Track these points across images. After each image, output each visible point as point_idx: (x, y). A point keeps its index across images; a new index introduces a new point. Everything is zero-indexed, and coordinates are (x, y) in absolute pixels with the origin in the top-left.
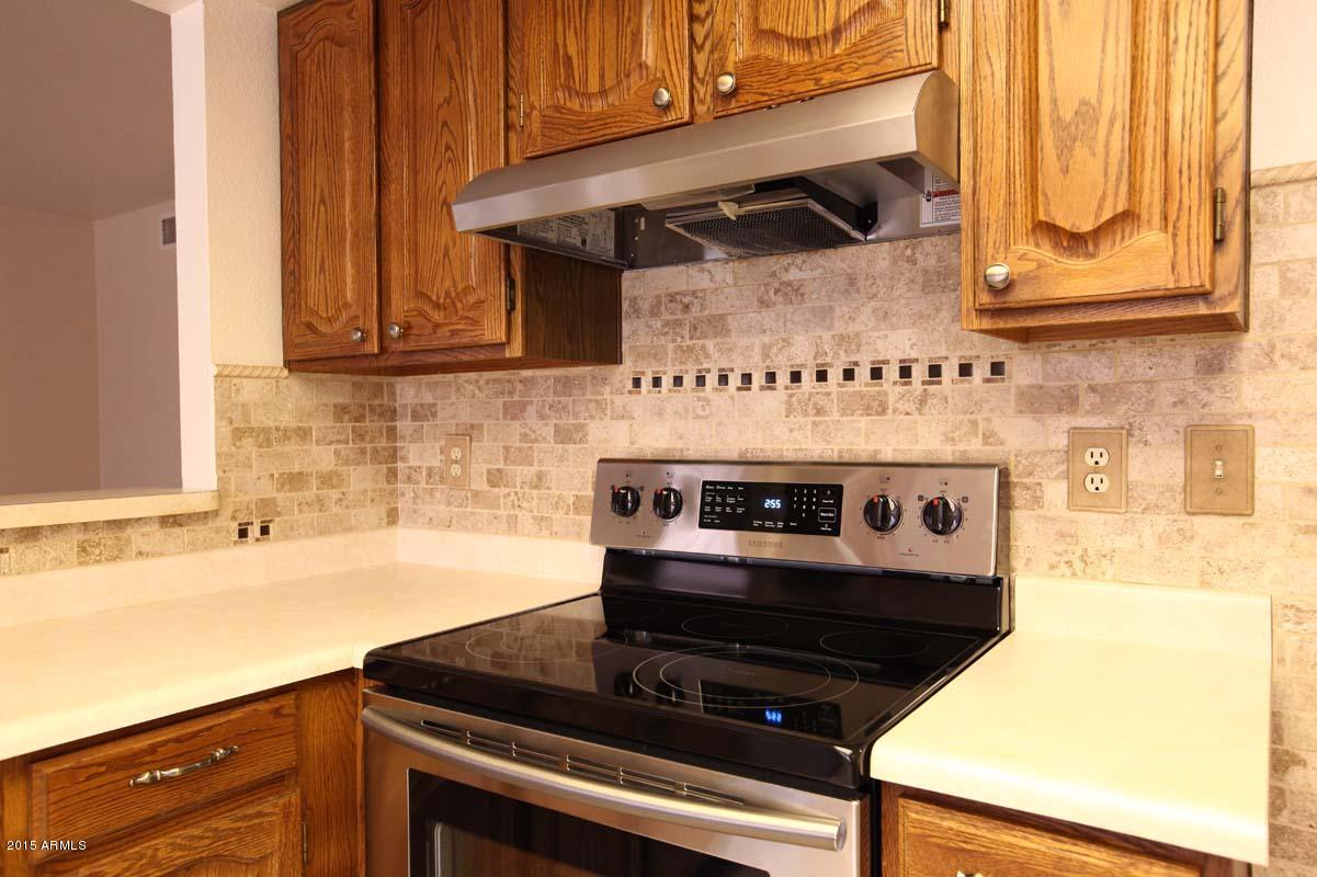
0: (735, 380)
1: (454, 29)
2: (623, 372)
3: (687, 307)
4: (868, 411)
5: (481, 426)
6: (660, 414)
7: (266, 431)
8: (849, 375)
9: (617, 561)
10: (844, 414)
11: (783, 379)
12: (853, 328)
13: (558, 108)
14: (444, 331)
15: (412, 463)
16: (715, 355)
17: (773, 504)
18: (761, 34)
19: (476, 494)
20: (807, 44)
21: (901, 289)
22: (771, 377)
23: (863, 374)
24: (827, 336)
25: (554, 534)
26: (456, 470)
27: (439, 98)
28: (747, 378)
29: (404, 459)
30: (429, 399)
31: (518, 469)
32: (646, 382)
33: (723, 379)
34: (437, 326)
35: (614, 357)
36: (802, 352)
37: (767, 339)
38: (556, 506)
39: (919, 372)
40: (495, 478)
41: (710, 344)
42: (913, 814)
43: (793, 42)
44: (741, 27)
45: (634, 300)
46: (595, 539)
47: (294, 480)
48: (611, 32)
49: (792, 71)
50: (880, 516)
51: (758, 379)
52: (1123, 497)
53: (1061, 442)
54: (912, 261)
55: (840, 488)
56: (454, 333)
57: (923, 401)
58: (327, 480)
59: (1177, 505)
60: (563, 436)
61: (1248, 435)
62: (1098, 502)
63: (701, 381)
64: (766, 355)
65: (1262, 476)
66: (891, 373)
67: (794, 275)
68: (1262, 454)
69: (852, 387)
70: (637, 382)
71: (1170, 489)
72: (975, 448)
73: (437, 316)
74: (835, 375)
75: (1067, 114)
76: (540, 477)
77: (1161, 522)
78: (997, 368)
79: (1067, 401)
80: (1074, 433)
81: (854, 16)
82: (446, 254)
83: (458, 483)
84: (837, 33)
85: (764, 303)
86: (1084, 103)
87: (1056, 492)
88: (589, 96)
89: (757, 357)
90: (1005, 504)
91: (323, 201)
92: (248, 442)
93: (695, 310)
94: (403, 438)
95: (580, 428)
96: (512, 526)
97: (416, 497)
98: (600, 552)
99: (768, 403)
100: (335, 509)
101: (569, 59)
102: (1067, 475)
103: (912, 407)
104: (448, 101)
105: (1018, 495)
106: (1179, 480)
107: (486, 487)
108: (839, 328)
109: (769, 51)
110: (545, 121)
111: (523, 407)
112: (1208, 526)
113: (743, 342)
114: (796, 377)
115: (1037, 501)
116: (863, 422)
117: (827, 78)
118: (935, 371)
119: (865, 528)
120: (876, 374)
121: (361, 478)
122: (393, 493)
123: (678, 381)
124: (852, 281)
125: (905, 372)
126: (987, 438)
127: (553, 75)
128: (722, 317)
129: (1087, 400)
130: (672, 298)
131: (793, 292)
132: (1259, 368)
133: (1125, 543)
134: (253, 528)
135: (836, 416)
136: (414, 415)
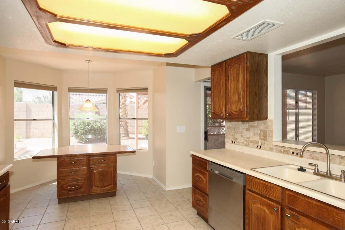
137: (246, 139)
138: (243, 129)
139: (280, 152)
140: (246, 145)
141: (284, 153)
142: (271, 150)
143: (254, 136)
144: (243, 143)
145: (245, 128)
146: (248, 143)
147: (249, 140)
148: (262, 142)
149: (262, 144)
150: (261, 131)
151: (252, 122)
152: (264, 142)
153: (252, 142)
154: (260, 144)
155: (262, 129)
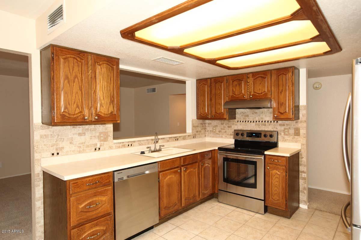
0: (249, 122)
1: (220, 86)
2: (236, 120)
3: (244, 114)
4: (264, 125)
5: (218, 126)
6: (241, 125)
7: (195, 126)
8: (262, 122)
9: (236, 141)
10: (261, 125)
11: (255, 122)
12: (262, 117)
13: (233, 96)
14: (219, 117)
15: (208, 129)
16: (247, 119)
17: (254, 135)
18: (254, 92)
19: (217, 133)
20: (259, 94)
21: (268, 113)
22: (254, 122)
23: (264, 122)
24: (260, 118)
25: (227, 138)
26: (214, 130)
27: (219, 92)
28: (251, 122)
29: (207, 129)
30: (210, 122)
31: (223, 130)
32: (239, 121)
33: (248, 122)
34: (218, 116)
35: (235, 119)
36: (257, 119)
37: (253, 118)
38: (228, 135)
39: (269, 122)
40: (220, 132)
41: (247, 118)
42: (268, 157)
43: (257, 93)
44: (252, 91)
45: (238, 112)
46: (234, 139)
47: (197, 132)
48: (239, 89)
49: (257, 96)
50: (265, 136)
51: (252, 122)
52: (289, 134)
53: (283, 129)
54: (269, 111)
55: (261, 133)
56: (220, 117)
57: (270, 124)
58: (200, 131)
59: (294, 135)
60: (229, 127)
61: (300, 129)
62: (287, 135)
63: (246, 122)
64: (253, 119)
65: (301, 133)
66: (267, 122)
67: (256, 111)
68: (301, 131)
69: (262, 123)
70: (238, 121)
71: (293, 133)
72: (275, 130)
73: (218, 115)
74: (261, 122)
75: (281, 103)
76: (226, 131)
78: (277, 122)
79: (284, 125)
80: (284, 128)
81: (263, 92)
82: (219, 108)
83: (214, 132)
84: (262, 93)
85: (253, 114)
86: (282, 103)
87: (283, 134)
88: (237, 95)
89: (252, 119)
90: (277, 135)
91: (203, 101)
92: (194, 127)
93: (245, 114)
94: (207, 126)
95: (231, 126)
96: (222, 137)
97: (208, 133)
98: (234, 140)
99: (253, 124)
100: (200, 135)
101: (234, 91)
102: (284, 132)
103: (269, 125)
104: (219, 93)
105: (279, 134)
106: (294, 133)
107: (218, 132)
108: (261, 117)
109: (255, 94)
110: (231, 97)
111: (223, 123)
112: (296, 137)
113: (250, 118)
114: (256, 122)
115: (281, 135)
116: (264, 126)
117: (261, 97)
118: (271, 122)
119: (263, 137)
120: (265, 122)
121: (203, 131)
122: (205, 133)
123: (243, 121)
124: (262, 112)
126: (276, 128)
127: (232, 92)
128: (248, 115)
129: (286, 125)
130: (242, 112)
131: (256, 113)
132: (300, 123)
133: (289, 139)
134: (194, 137)
135: (261, 126)
136: (208, 124)
137: (80, 145)
138: (73, 135)
139: (119, 147)
140: (80, 152)
141: (122, 147)
142: (111, 148)
143: (91, 140)
144: (74, 151)
145: (78, 133)
146: (81, 149)
147: (83, 146)
148: (101, 144)
149: (101, 146)
150: (100, 133)
151: (88, 126)
152: (104, 143)
153: (88, 146)
154: (98, 146)
155: (101, 131)
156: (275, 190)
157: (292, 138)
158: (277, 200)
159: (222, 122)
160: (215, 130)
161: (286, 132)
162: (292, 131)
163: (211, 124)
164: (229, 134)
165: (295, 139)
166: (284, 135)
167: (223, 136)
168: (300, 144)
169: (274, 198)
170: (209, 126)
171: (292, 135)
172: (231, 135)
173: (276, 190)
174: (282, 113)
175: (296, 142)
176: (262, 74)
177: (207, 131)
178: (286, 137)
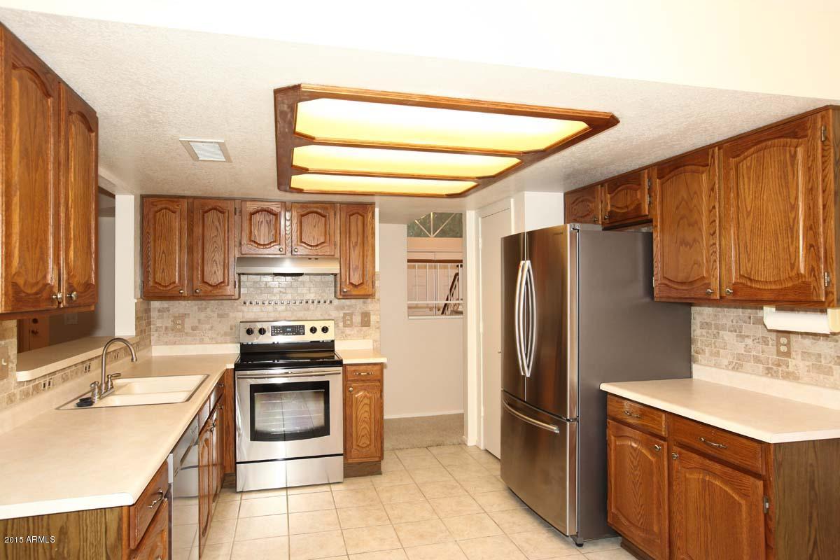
0: (273, 303)
1: (219, 220)
2: (241, 301)
4: (305, 310)
5: (189, 314)
7: (139, 317)
8: (301, 303)
9: (243, 346)
10: (299, 310)
11: (285, 303)
14: (214, 291)
15: (157, 325)
17: (288, 330)
19: (187, 333)
21: (312, 285)
22: (282, 303)
23: (304, 302)
26: (180, 327)
28: (276, 303)
29: (153, 325)
31: (204, 326)
32: (248, 304)
36: (290, 297)
38: (218, 335)
39: (316, 302)
40: (194, 329)
42: (349, 368)
43: (308, 245)
44: (298, 240)
45: (245, 283)
47: (141, 332)
48: (267, 233)
50: (313, 331)
51: (279, 303)
52: (351, 325)
53: (342, 315)
54: (314, 280)
55: (303, 325)
56: (218, 292)
57: (317, 307)
58: (145, 331)
59: (360, 325)
60: (220, 316)
61: (370, 313)
62: (348, 326)
63: (264, 303)
64: (281, 297)
65: (371, 320)
66: (310, 302)
68: (371, 316)
70: (245, 303)
71: (358, 323)
72: (326, 317)
73: (211, 288)
74: (298, 302)
75: (354, 267)
76: (212, 327)
77: (357, 328)
78: (331, 302)
79: (343, 308)
80: (344, 313)
81: (320, 243)
83: (180, 331)
86: (356, 266)
87: (341, 324)
89: (278, 298)
92: (138, 321)
94: (153, 318)
95: (228, 315)
96: (202, 341)
97: (159, 335)
98: (238, 345)
100: (145, 341)
101: (255, 236)
102: (343, 321)
103: (315, 309)
104: (216, 236)
106: (360, 322)
107: (191, 331)
111: (206, 309)
112: (364, 328)
114: (288, 302)
115: (338, 326)
116: (306, 312)
118: (319, 302)
119: (310, 332)
120: (307, 302)
121: (148, 331)
122: (150, 335)
123: (257, 303)
125: (313, 302)
126: (329, 315)
127: (251, 238)
129: (346, 308)
130: (256, 283)
133: (352, 333)
134: (138, 347)
135: (298, 312)
136: (159, 311)
156: (363, 428)
157: (358, 331)
158: (366, 445)
159: (201, 305)
160: (183, 324)
161: (348, 320)
162: (357, 319)
163: (168, 310)
164: (222, 332)
165: (362, 332)
166: (344, 326)
167: (207, 340)
168: (372, 341)
169: (360, 445)
170: (161, 317)
171: (357, 326)
172: (226, 334)
173: (365, 428)
174: (356, 286)
175: (364, 338)
176: (317, 208)
177: (156, 330)
178: (348, 330)
